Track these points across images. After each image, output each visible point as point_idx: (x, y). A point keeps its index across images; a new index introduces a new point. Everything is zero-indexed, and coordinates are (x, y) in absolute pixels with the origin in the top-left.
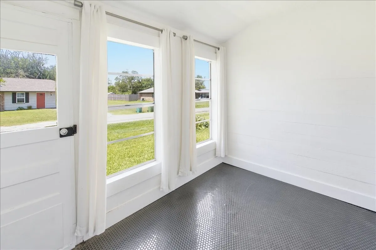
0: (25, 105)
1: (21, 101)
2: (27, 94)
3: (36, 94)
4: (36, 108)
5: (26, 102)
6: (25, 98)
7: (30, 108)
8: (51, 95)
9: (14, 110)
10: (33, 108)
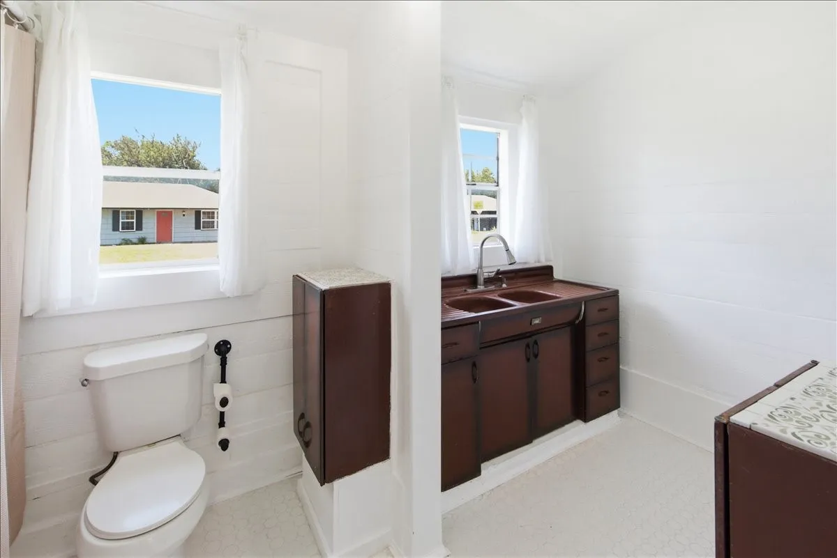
0: (133, 235)
1: (128, 226)
2: (140, 212)
3: (156, 213)
4: (155, 241)
5: (136, 230)
6: (135, 221)
7: (142, 241)
8: (184, 215)
9: (111, 245)
10: (148, 241)
